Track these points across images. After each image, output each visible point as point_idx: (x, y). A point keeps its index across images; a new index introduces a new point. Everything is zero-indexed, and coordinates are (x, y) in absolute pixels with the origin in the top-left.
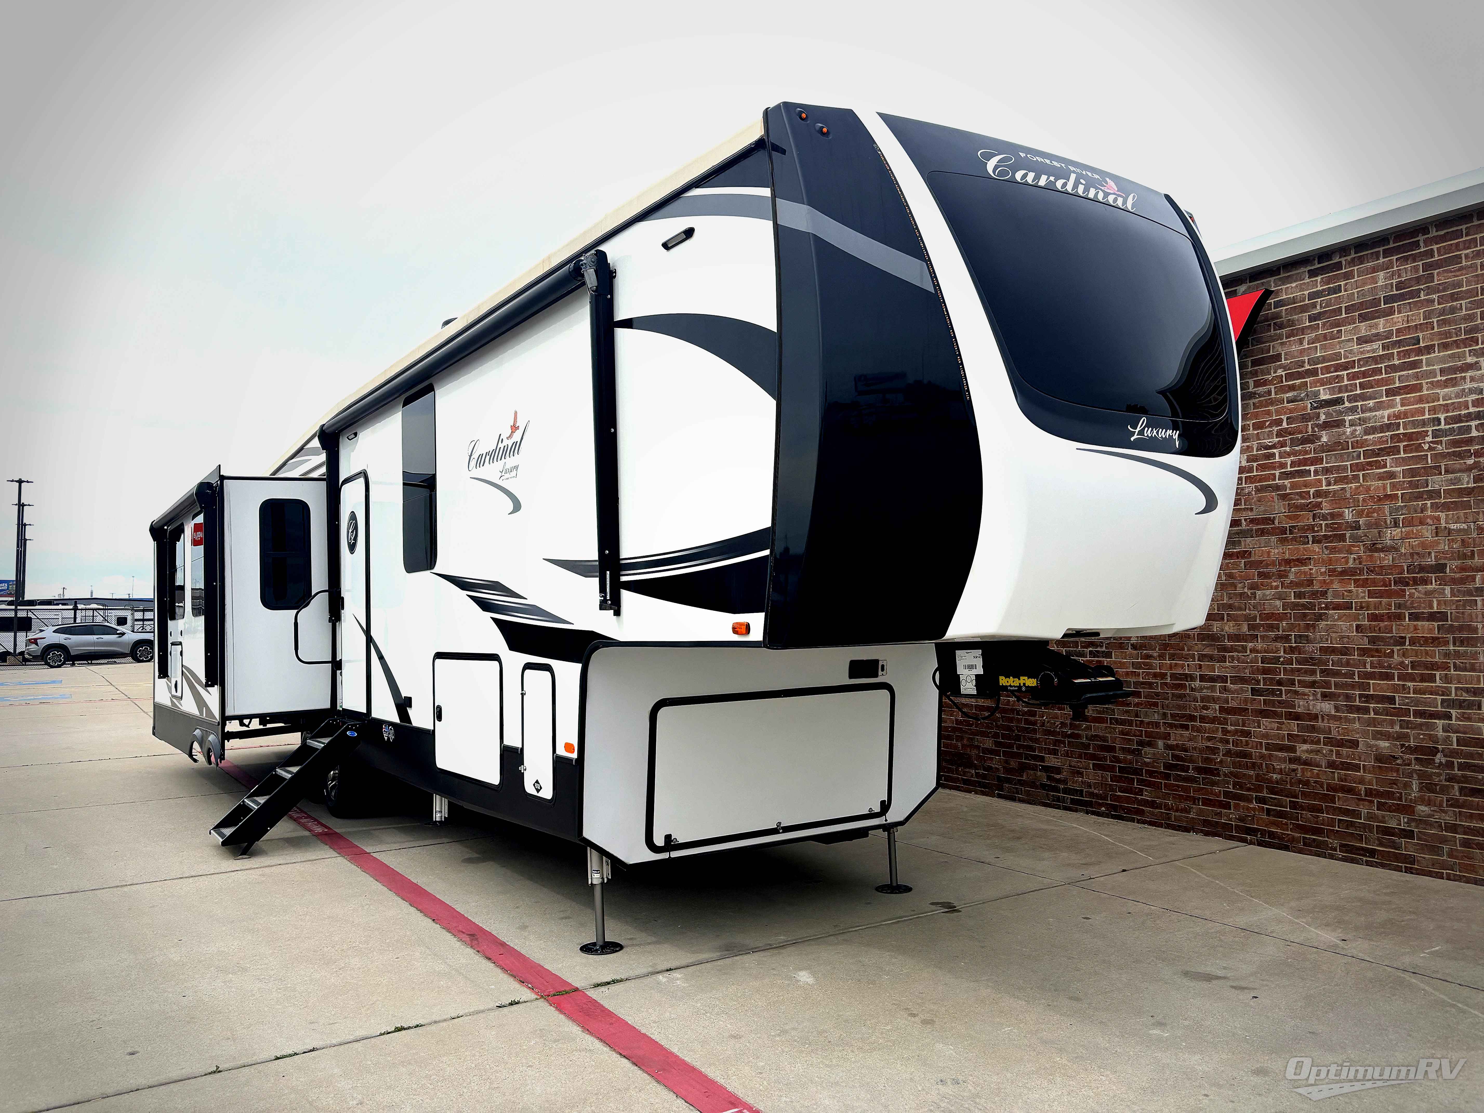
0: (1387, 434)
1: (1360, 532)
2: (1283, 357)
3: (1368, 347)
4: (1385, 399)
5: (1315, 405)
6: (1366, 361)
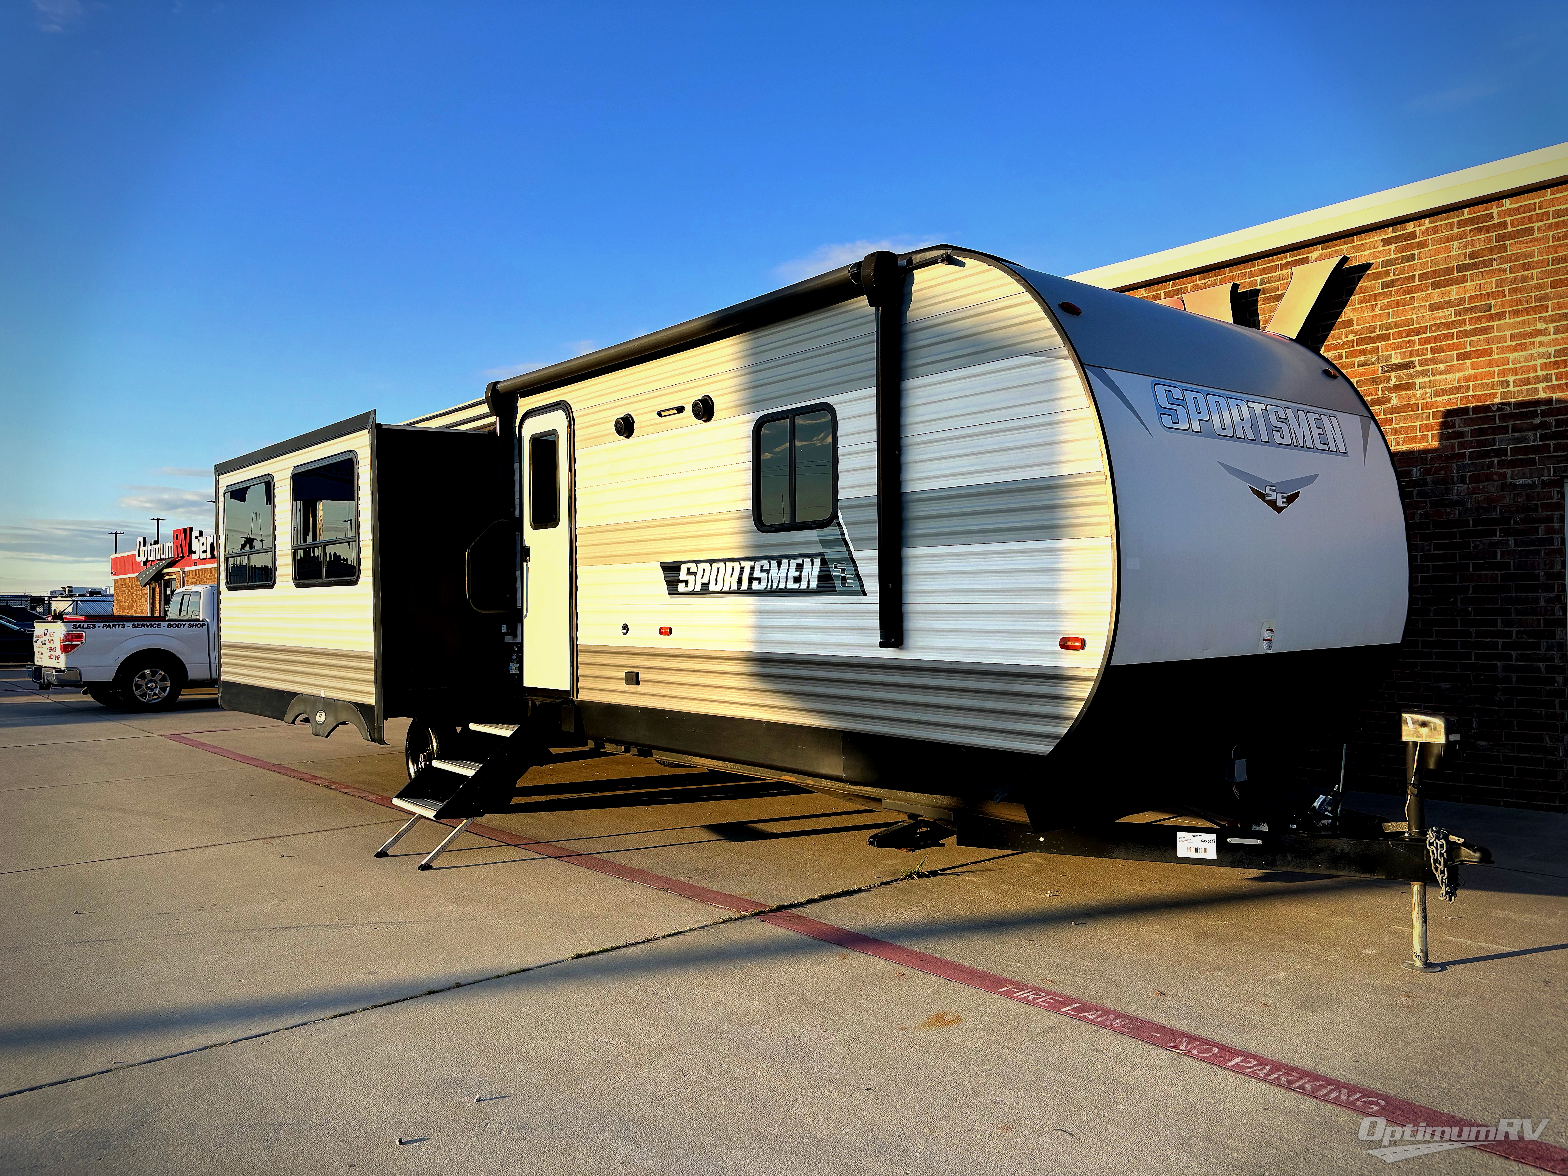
0: (1456, 396)
1: (1427, 489)
2: (1355, 322)
3: (1440, 313)
4: (1455, 362)
5: (1386, 369)
6: (1438, 326)
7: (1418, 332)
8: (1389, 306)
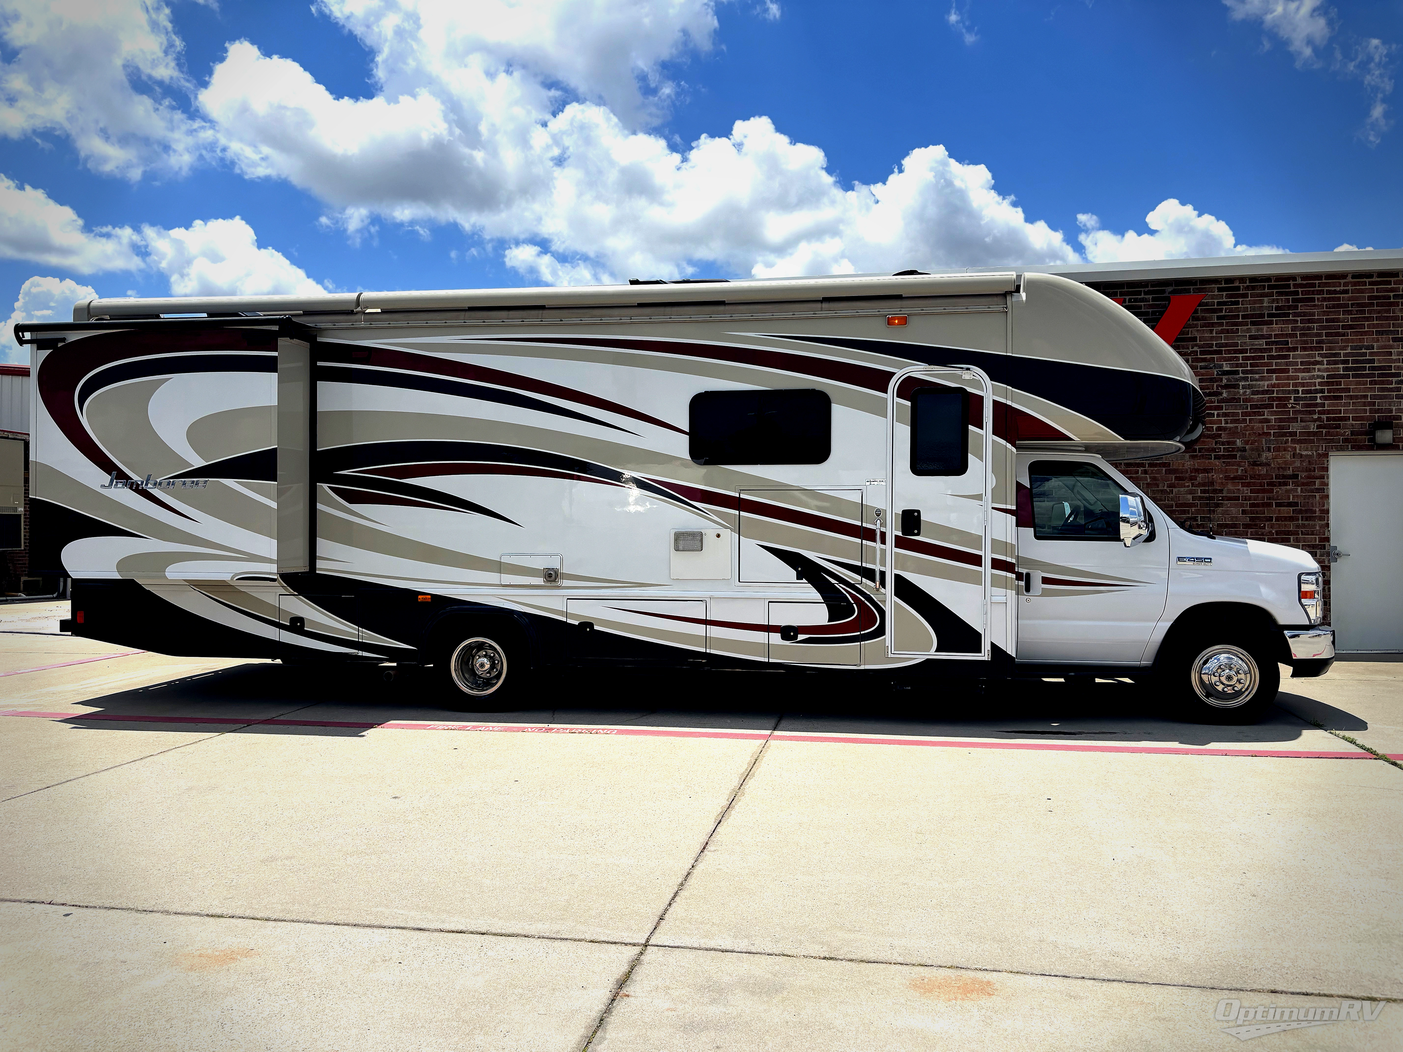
0: (1266, 396)
1: (1246, 454)
2: (1198, 339)
3: (1256, 342)
5: (1220, 373)
6: (1256, 350)
7: (1241, 352)
8: (1222, 332)
